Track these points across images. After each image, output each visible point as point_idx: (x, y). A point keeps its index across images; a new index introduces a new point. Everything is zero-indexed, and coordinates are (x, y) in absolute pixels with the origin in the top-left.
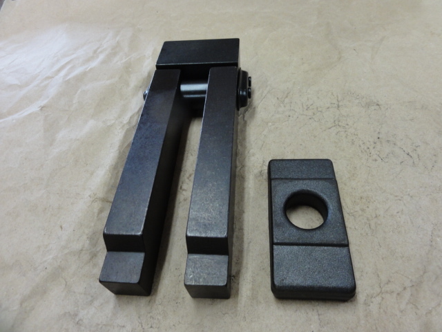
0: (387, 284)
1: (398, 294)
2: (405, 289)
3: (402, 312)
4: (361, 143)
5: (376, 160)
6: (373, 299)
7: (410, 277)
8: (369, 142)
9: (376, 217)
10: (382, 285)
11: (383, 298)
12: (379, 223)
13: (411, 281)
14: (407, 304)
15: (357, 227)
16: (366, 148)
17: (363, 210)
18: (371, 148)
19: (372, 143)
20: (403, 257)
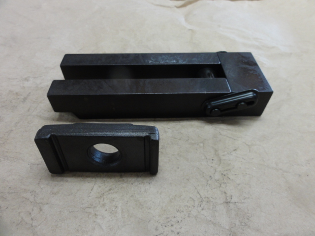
0: (40, 208)
1: (30, 214)
2: (32, 219)
3: (19, 213)
4: (179, 219)
5: (156, 230)
6: (33, 196)
7: (39, 227)
8: (181, 228)
9: (95, 215)
10: (40, 204)
11: (31, 202)
12: (90, 216)
13: (36, 227)
14: (22, 218)
15: (90, 197)
16: (173, 223)
17: (104, 205)
18: (173, 228)
19: (178, 230)
20: (57, 227)
